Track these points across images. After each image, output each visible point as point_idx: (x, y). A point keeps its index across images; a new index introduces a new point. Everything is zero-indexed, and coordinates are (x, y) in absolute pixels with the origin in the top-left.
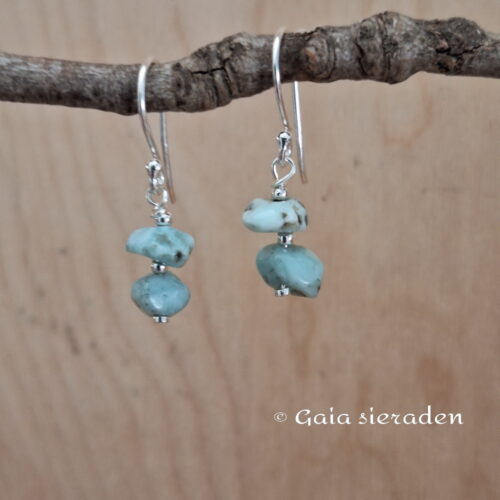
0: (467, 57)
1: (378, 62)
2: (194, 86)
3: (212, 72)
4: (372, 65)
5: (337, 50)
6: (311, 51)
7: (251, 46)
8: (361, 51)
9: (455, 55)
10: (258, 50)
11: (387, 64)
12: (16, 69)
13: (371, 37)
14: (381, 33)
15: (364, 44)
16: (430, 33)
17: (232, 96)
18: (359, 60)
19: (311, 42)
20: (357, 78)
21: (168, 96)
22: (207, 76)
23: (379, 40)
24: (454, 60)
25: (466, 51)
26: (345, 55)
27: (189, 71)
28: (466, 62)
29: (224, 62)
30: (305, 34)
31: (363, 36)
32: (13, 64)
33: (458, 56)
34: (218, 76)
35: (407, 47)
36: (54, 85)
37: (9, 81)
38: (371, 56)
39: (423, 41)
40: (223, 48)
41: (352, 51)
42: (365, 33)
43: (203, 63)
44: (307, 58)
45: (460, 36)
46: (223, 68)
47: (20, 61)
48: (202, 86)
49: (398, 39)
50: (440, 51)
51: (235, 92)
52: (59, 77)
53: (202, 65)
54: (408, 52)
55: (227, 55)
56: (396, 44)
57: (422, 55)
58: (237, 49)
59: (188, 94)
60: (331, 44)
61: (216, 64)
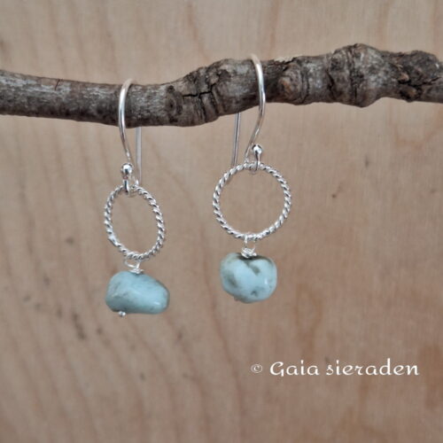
0: (425, 88)
1: (346, 90)
2: (184, 107)
3: (200, 95)
4: (341, 93)
5: (310, 80)
6: (286, 81)
7: (235, 72)
8: (332, 80)
9: (415, 86)
10: (241, 76)
11: (354, 93)
12: (30, 90)
13: (341, 69)
14: (350, 65)
15: (334, 74)
16: (393, 66)
17: (218, 114)
18: (329, 87)
19: (287, 72)
20: (328, 101)
21: (163, 114)
22: (196, 99)
23: (348, 72)
24: (414, 91)
25: (425, 83)
26: (317, 84)
27: (181, 94)
28: (425, 92)
29: (211, 86)
30: (283, 63)
31: (334, 68)
32: (28, 86)
33: (418, 87)
34: (206, 99)
35: (373, 78)
36: (63, 104)
37: (25, 100)
38: (340, 86)
39: (387, 72)
40: (211, 74)
41: (323, 79)
42: (336, 65)
43: (193, 86)
44: (283, 87)
45: (420, 70)
46: (210, 92)
47: (34, 83)
48: (192, 107)
49: (364, 72)
50: (402, 82)
51: (221, 111)
52: (67, 97)
53: (192, 89)
54: (373, 82)
55: (214, 80)
56: (362, 76)
57: (385, 85)
58: (223, 76)
59: (179, 113)
60: (306, 74)
61: (204, 88)
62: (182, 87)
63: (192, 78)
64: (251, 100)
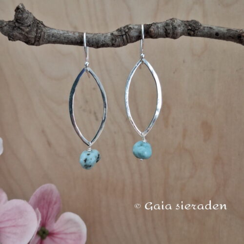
62: (116, 33)
63: (119, 30)
64: (139, 38)
